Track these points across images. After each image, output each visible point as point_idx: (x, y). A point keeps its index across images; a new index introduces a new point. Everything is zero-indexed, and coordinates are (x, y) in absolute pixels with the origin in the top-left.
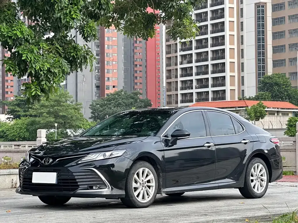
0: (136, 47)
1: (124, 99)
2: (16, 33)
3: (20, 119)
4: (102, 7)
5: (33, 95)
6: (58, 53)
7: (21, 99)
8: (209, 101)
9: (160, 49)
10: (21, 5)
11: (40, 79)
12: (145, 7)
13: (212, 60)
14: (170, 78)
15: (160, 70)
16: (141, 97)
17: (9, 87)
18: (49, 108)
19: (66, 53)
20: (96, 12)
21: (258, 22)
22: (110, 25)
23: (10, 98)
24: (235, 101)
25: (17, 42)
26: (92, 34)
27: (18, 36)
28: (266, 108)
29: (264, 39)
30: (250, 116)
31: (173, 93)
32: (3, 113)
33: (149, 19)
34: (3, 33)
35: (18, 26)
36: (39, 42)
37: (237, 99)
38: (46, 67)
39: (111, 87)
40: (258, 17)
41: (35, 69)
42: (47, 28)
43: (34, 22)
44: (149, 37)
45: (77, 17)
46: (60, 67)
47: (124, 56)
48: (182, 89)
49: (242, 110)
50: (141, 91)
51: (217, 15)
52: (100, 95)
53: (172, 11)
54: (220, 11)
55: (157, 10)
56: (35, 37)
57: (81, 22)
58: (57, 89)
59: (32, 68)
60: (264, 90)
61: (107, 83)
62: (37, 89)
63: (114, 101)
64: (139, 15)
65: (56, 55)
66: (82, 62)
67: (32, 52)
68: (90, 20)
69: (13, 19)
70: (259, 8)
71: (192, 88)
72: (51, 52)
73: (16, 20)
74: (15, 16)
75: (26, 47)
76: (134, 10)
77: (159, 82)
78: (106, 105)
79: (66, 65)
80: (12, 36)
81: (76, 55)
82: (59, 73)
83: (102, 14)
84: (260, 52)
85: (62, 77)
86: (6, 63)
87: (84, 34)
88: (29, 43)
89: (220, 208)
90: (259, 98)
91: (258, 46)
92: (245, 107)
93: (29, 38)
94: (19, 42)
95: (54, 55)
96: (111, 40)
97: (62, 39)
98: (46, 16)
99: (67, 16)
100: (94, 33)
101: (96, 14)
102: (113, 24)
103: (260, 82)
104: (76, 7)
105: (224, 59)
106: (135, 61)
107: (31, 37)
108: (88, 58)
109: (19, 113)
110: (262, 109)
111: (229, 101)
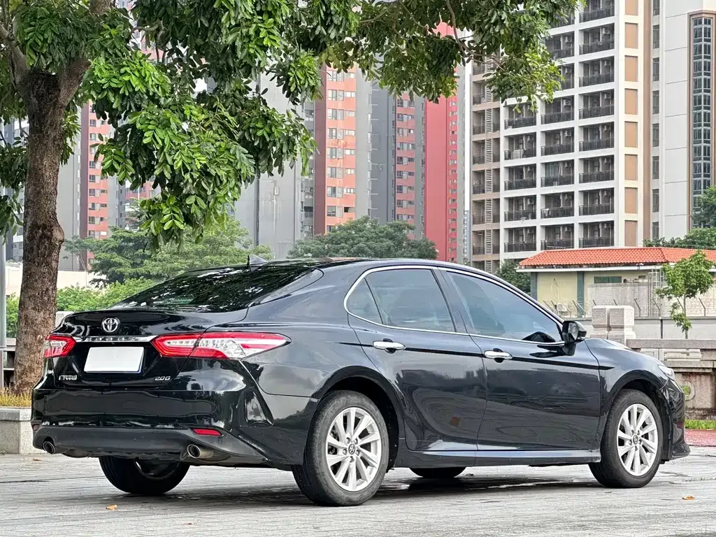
0: (400, 116)
1: (371, 238)
2: (129, 81)
3: (122, 282)
4: (332, 21)
5: (165, 229)
6: (226, 129)
7: (126, 235)
8: (573, 247)
9: (458, 122)
10: (141, 16)
11: (184, 192)
12: (434, 21)
13: (584, 150)
14: (481, 190)
15: (457, 172)
16: (410, 235)
17: (98, 207)
18: (191, 258)
19: (245, 131)
20: (317, 33)
21: (695, 58)
22: (348, 65)
23: (100, 234)
24: (638, 249)
25: (131, 101)
26: (306, 86)
27: (134, 88)
28: (713, 266)
29: (709, 101)
30: (674, 287)
31: (488, 226)
32: (81, 269)
33: (443, 50)
34: (99, 81)
35: (134, 63)
36: (181, 103)
37: (640, 244)
38: (197, 162)
39: (339, 212)
40: (695, 46)
41: (172, 167)
42: (201, 71)
43: (170, 55)
44: (441, 95)
45: (274, 44)
46: (230, 163)
47: (372, 137)
48: (510, 217)
49: (654, 270)
50: (411, 222)
51: (597, 40)
52: (312, 229)
53: (499, 32)
54: (604, 32)
55: (462, 30)
56: (172, 91)
57: (282, 56)
58: (223, 215)
59: (165, 166)
60: (707, 224)
61: (329, 201)
62: (176, 215)
63: (346, 243)
64: (418, 42)
65: (220, 135)
66: (282, 153)
67: (166, 125)
68: (302, 51)
69: (122, 48)
70: (699, 26)
71: (534, 217)
72: (210, 127)
73: (128, 49)
74: (128, 41)
75: (152, 114)
76: (407, 29)
77: (454, 200)
78: (328, 252)
79: (245, 158)
80: (120, 89)
81: (269, 135)
82: (228, 177)
83: (332, 36)
84: (700, 130)
85: (233, 188)
86: (104, 153)
87: (289, 84)
88: (160, 106)
89: (616, 510)
90: (694, 243)
91: (695, 117)
92: (661, 263)
93: (160, 93)
94: (134, 102)
95: (216, 136)
96: (341, 99)
97: (235, 97)
98: (199, 41)
99: (249, 42)
100: (312, 83)
101: (317, 38)
102: (355, 63)
103: (697, 204)
104: (271, 20)
105: (613, 146)
106: (399, 149)
107: (164, 92)
108: (297, 142)
109: (121, 269)
110: (703, 268)
111: (622, 250)
